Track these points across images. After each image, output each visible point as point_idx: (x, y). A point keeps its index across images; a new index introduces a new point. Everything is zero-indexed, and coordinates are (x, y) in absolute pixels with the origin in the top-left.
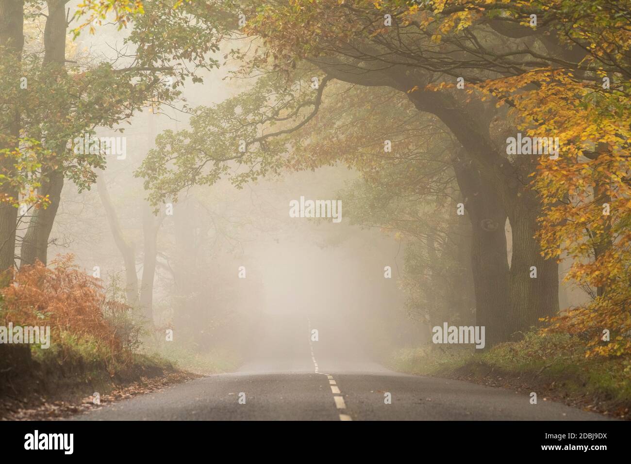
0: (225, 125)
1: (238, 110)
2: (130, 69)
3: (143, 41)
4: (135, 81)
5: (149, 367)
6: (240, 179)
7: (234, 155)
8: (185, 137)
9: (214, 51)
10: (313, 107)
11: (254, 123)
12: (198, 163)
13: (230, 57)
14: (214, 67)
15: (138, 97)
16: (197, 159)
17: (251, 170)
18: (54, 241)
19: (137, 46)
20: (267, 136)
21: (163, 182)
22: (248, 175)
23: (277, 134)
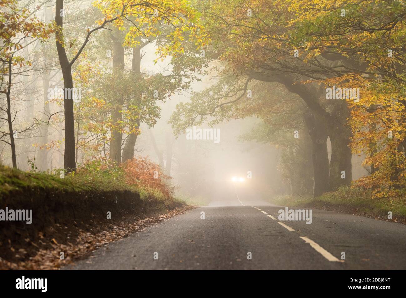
0: (205, 99)
1: (211, 93)
2: (170, 76)
3: (176, 64)
4: (172, 81)
5: (178, 203)
6: (212, 123)
7: (209, 112)
8: (188, 106)
9: (206, 67)
10: (243, 91)
11: (218, 99)
12: (194, 116)
13: (213, 70)
14: (206, 74)
15: (173, 88)
16: (193, 115)
17: (217, 119)
18: (136, 150)
19: (173, 66)
20: (223, 104)
21: (179, 125)
22: (215, 121)
23: (228, 103)
